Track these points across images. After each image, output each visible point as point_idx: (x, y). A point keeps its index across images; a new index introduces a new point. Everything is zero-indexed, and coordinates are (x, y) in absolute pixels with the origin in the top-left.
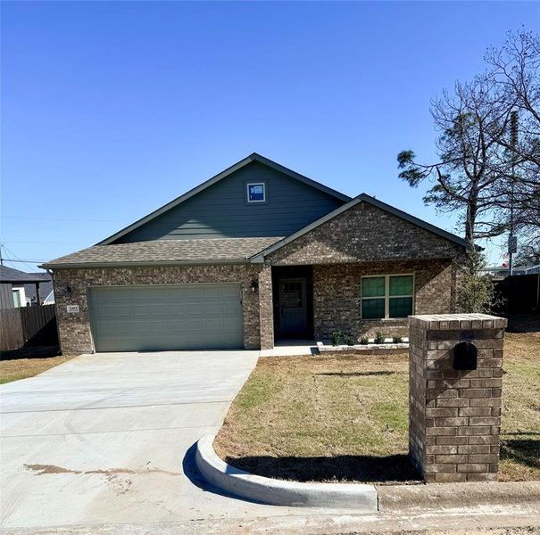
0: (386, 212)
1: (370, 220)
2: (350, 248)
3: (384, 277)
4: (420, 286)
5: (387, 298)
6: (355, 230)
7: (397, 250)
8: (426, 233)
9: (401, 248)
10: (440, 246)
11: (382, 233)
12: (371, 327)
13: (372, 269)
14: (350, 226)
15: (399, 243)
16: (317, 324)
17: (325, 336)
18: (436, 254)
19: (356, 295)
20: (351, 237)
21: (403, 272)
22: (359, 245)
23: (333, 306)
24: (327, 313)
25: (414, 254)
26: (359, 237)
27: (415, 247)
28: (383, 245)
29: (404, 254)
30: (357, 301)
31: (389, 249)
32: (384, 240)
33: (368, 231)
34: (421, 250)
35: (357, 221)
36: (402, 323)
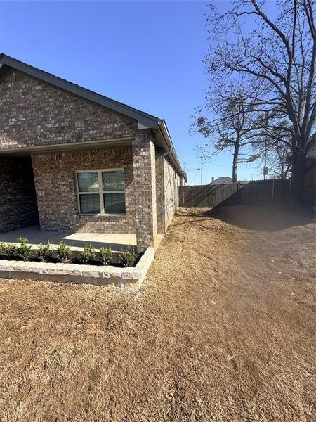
0: (40, 82)
1: (24, 93)
3: (97, 173)
5: (101, 193)
6: (10, 109)
7: (59, 131)
8: (90, 107)
9: (63, 128)
11: (39, 110)
12: (87, 222)
14: (4, 104)
15: (59, 121)
18: (106, 134)
19: (71, 190)
20: (8, 118)
21: (112, 167)
22: (16, 126)
24: (48, 206)
25: (79, 137)
26: (16, 117)
27: (79, 126)
28: (42, 126)
29: (67, 136)
30: (72, 196)
31: (50, 130)
32: (44, 119)
33: (25, 108)
34: (87, 130)
35: (11, 96)
36: (115, 219)
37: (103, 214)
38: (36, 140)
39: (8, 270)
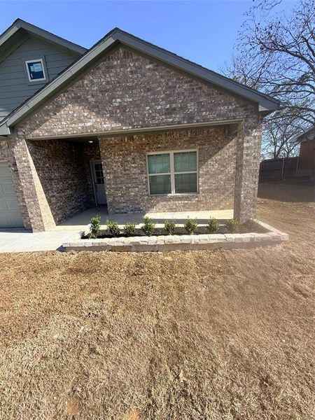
0: (152, 59)
1: (132, 72)
2: (112, 113)
3: (169, 154)
4: (203, 161)
5: (172, 174)
6: (114, 88)
7: (169, 112)
8: (205, 88)
9: (174, 109)
10: (224, 105)
11: (149, 90)
12: (158, 202)
13: (155, 146)
14: (108, 83)
15: (170, 102)
16: (109, 200)
17: (117, 211)
18: (219, 116)
19: (142, 172)
20: (112, 98)
21: (186, 148)
22: (122, 108)
23: (122, 182)
24: (116, 189)
25: (191, 118)
26: (121, 97)
27: (192, 107)
28: (151, 107)
29: (178, 117)
30: (143, 178)
31: (159, 112)
32: (153, 100)
33: (132, 88)
34: (200, 111)
35: (117, 74)
36: (187, 198)
37: (173, 194)
38: (144, 121)
39: (158, 243)
